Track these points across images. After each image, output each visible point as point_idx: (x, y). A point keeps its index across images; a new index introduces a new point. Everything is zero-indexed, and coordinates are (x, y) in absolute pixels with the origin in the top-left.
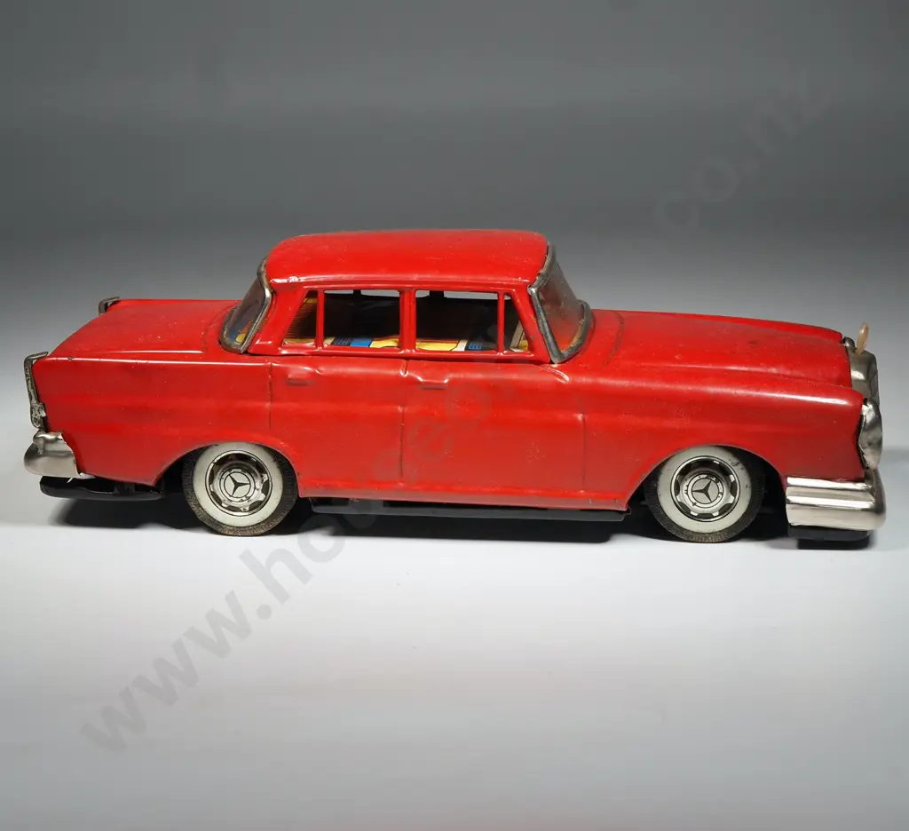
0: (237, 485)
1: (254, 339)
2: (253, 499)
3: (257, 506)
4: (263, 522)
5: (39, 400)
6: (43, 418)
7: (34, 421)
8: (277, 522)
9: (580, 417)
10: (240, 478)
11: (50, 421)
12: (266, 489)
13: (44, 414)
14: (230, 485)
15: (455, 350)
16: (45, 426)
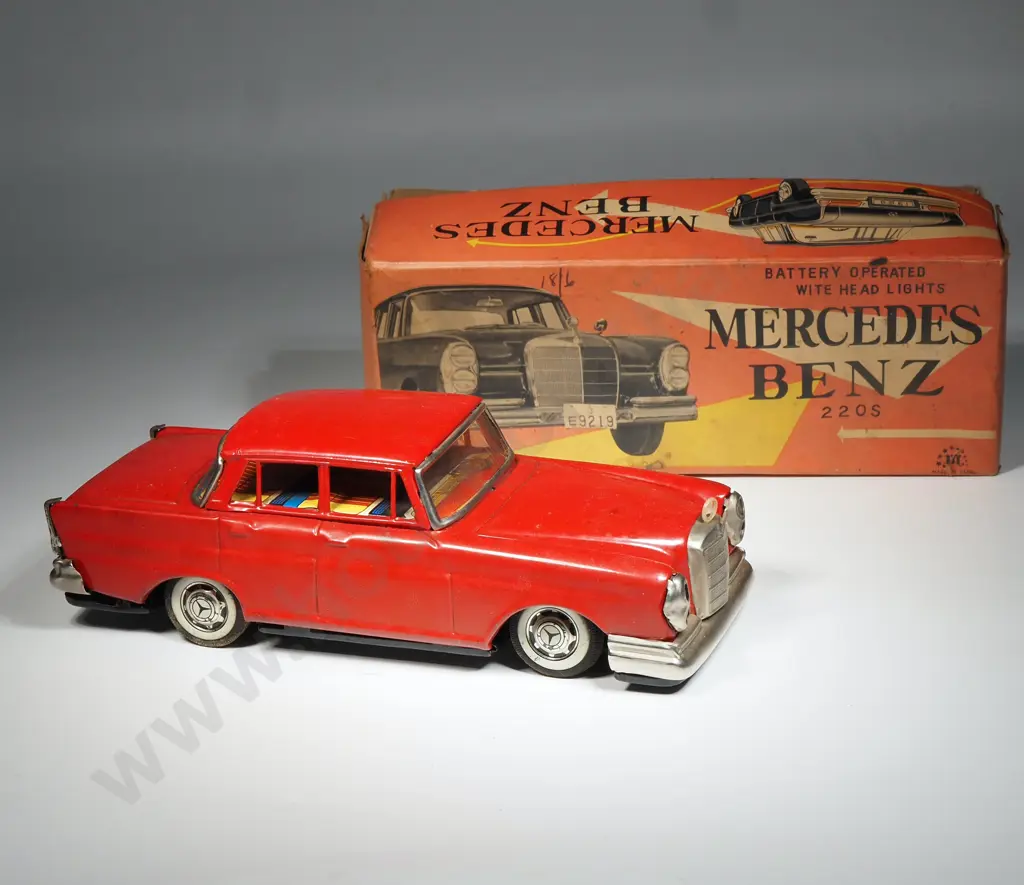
0: (202, 609)
1: (211, 497)
2: (215, 620)
3: (218, 626)
4: (223, 638)
5: (56, 535)
6: (61, 548)
7: (54, 549)
8: (233, 639)
9: (448, 576)
10: (204, 604)
11: (66, 550)
12: (225, 613)
13: (60, 545)
14: (197, 609)
15: (361, 514)
16: (62, 553)
